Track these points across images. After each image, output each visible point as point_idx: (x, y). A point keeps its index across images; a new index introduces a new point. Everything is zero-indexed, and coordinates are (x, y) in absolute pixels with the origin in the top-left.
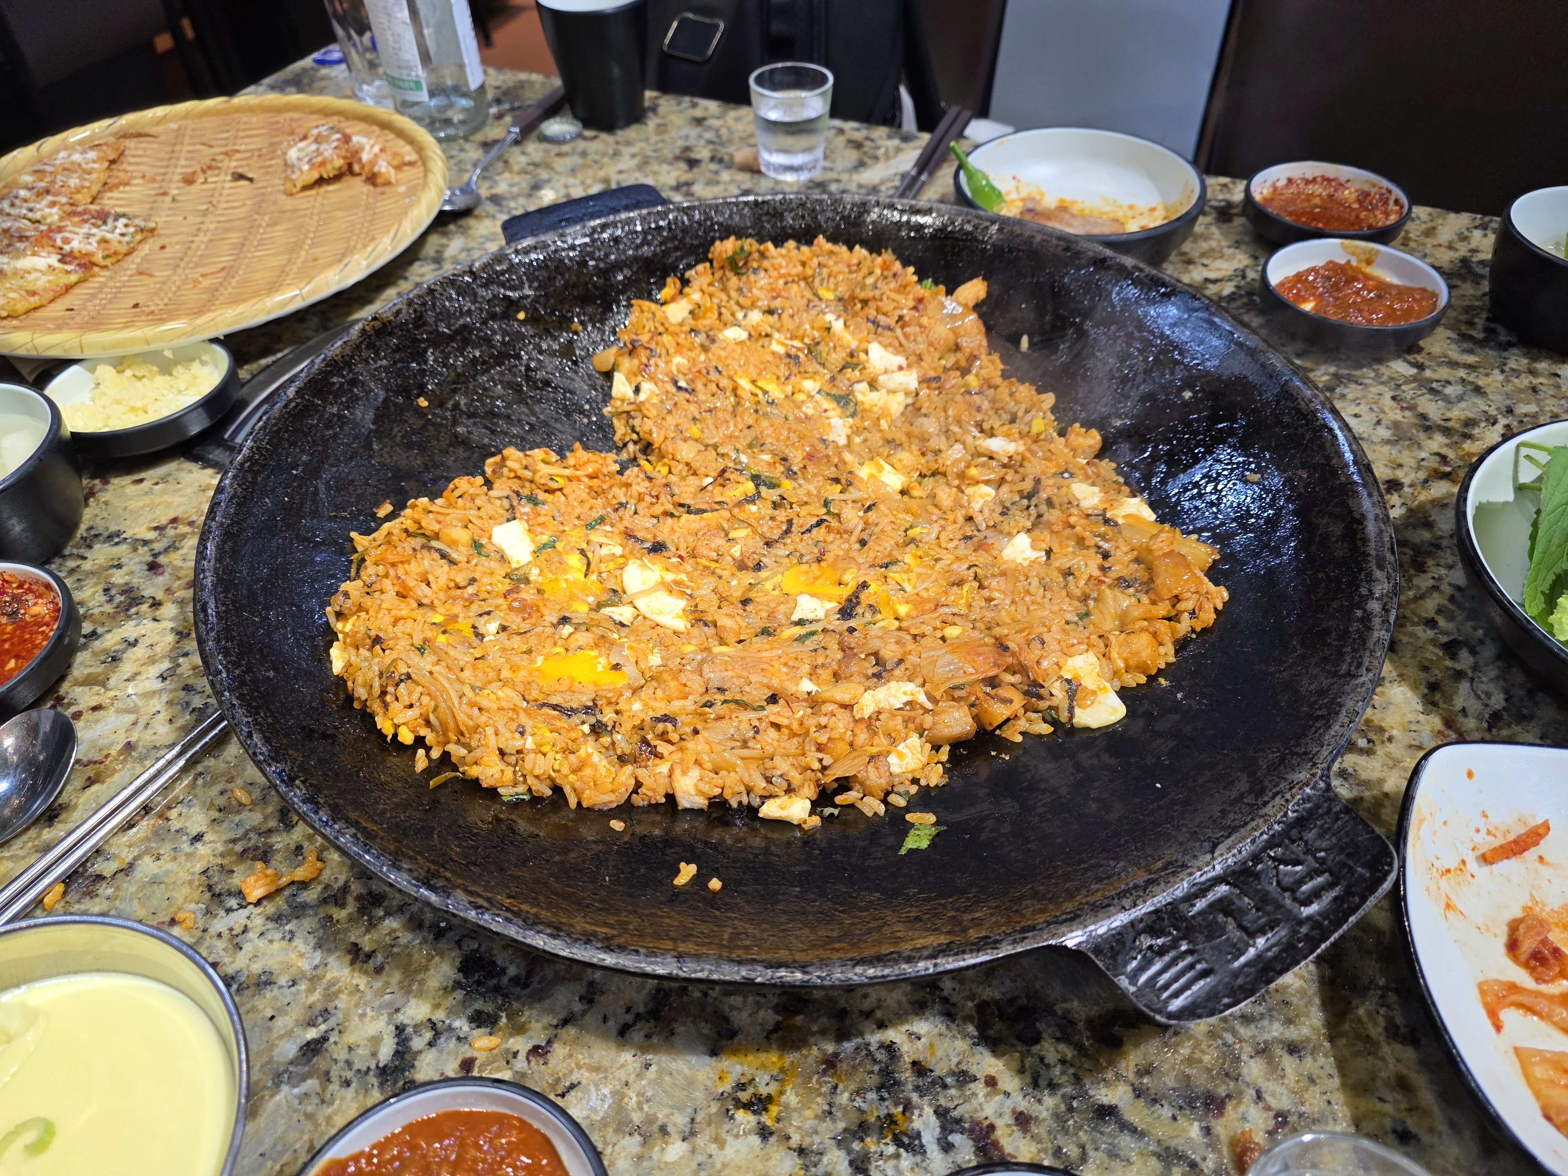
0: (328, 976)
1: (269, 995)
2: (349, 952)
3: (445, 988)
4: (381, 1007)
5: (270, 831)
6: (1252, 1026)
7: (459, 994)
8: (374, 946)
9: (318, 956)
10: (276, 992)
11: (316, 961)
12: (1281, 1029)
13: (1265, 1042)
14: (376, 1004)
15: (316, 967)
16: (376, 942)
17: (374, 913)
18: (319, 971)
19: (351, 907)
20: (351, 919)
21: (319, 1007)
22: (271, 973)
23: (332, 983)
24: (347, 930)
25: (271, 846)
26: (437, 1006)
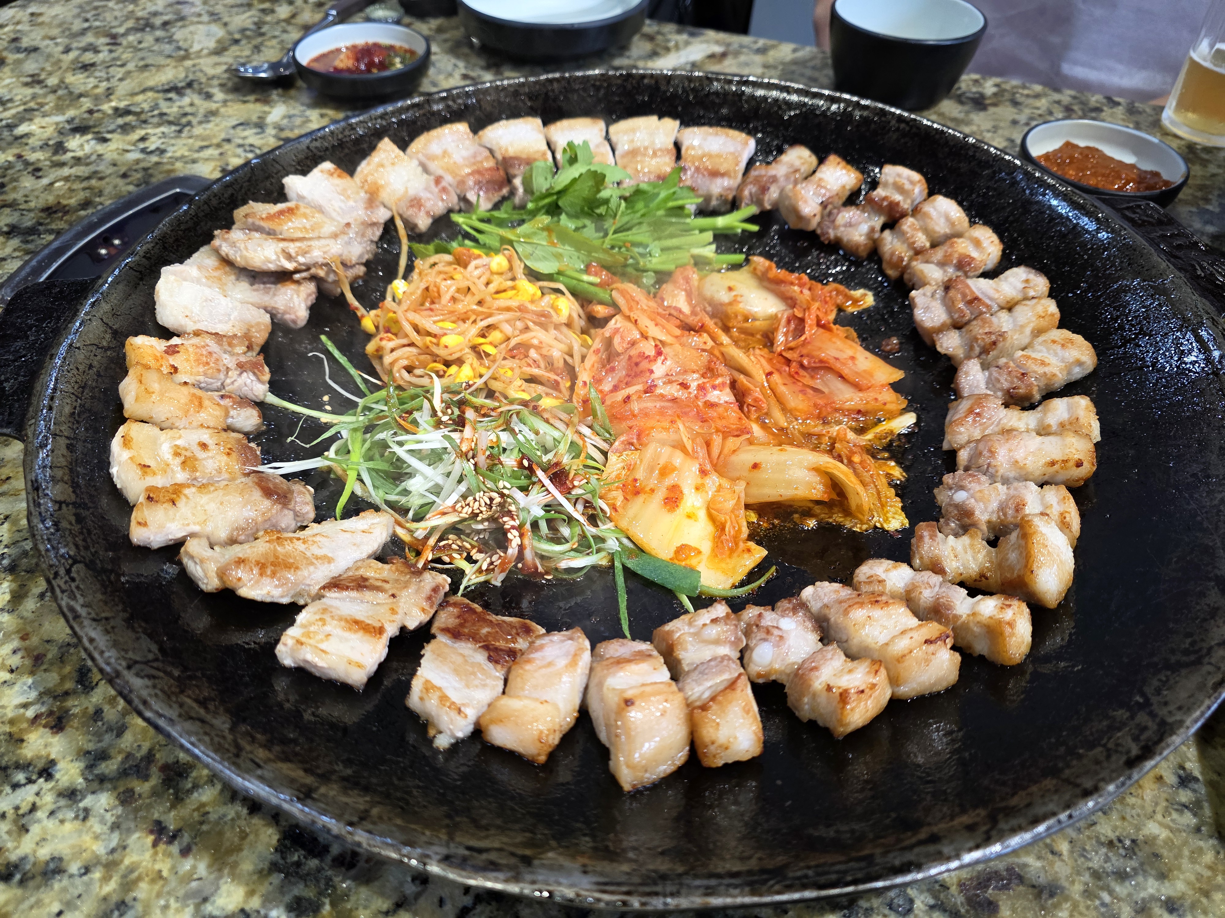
0: (127, 862)
1: (57, 886)
2: (151, 832)
3: (260, 872)
4: (188, 896)
5: (67, 694)
6: (1127, 883)
7: (277, 878)
8: (180, 824)
9: (115, 839)
10: (65, 882)
11: (114, 844)
12: (1156, 884)
13: (1143, 899)
14: (181, 893)
15: (113, 851)
16: (183, 819)
17: (181, 785)
18: (116, 856)
19: (155, 780)
20: (155, 793)
21: (115, 898)
22: (61, 859)
23: (131, 870)
24: (149, 807)
25: (67, 711)
26: (251, 893)
